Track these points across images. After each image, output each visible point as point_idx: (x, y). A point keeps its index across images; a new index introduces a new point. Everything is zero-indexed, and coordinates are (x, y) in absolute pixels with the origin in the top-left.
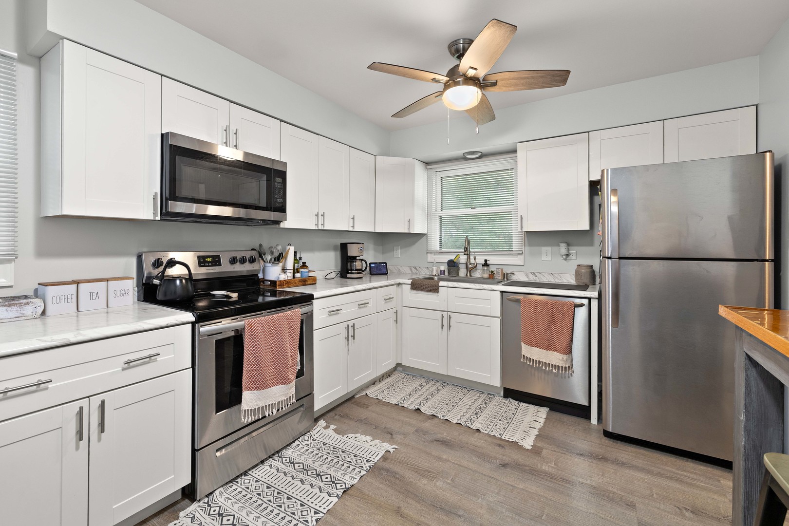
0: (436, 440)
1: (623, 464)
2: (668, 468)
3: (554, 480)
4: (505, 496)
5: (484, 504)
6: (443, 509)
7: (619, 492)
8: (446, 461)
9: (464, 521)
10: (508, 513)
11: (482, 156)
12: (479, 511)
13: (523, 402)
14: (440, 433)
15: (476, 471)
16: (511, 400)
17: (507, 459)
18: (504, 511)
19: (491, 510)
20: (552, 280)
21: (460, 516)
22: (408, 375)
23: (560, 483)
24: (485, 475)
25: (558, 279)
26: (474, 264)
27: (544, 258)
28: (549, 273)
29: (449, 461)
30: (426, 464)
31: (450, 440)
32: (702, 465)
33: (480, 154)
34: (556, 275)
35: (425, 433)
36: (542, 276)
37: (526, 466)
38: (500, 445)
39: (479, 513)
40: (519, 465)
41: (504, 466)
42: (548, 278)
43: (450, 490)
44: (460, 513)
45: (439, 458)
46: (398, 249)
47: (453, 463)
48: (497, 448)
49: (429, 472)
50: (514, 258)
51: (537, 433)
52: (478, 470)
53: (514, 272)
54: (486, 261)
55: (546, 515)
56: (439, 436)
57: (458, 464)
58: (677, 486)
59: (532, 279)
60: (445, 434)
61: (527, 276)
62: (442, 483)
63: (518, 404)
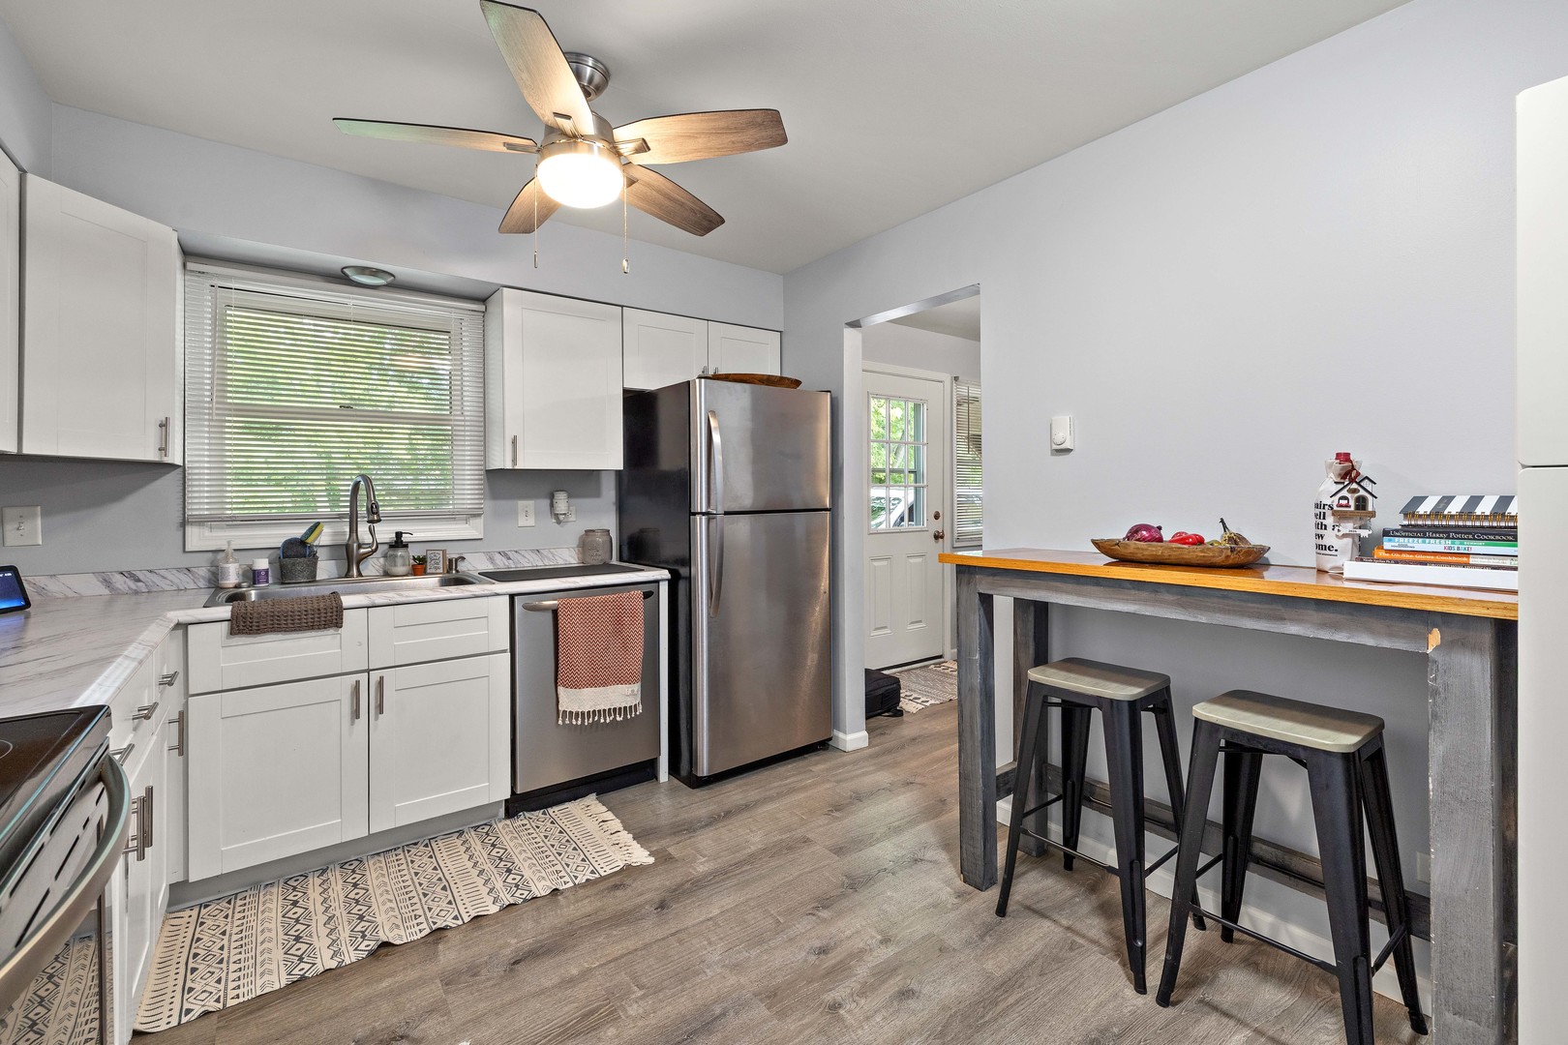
0: (516, 962)
1: (747, 807)
2: (776, 784)
3: (729, 875)
4: (721, 939)
5: (719, 971)
6: (695, 1032)
7: (784, 836)
8: (585, 974)
9: (737, 1013)
10: (754, 953)
11: (397, 286)
12: (728, 984)
13: (551, 806)
14: (501, 948)
15: (645, 947)
16: (527, 814)
17: (654, 896)
18: (747, 954)
19: (736, 967)
20: (538, 563)
21: (723, 1014)
22: (206, 906)
23: (737, 872)
24: (663, 939)
25: (548, 559)
26: (372, 544)
27: (522, 521)
28: (532, 551)
29: (590, 970)
30: (566, 1009)
31: (536, 942)
32: (789, 764)
33: (391, 279)
34: (545, 553)
35: (473, 971)
36: (520, 558)
37: (683, 885)
38: (616, 887)
39: (732, 985)
40: (675, 890)
41: (662, 906)
42: (532, 560)
43: (661, 1001)
44: (718, 1011)
45: (570, 982)
46: (34, 516)
47: (601, 966)
48: (619, 893)
49: (592, 1012)
50: (457, 526)
51: (631, 836)
52: (647, 941)
53: (464, 556)
54: (399, 535)
55: (779, 915)
56: (508, 953)
57: (610, 962)
58: (801, 796)
59: (502, 565)
60: (514, 941)
61: (491, 560)
62: (636, 1005)
63: (544, 813)
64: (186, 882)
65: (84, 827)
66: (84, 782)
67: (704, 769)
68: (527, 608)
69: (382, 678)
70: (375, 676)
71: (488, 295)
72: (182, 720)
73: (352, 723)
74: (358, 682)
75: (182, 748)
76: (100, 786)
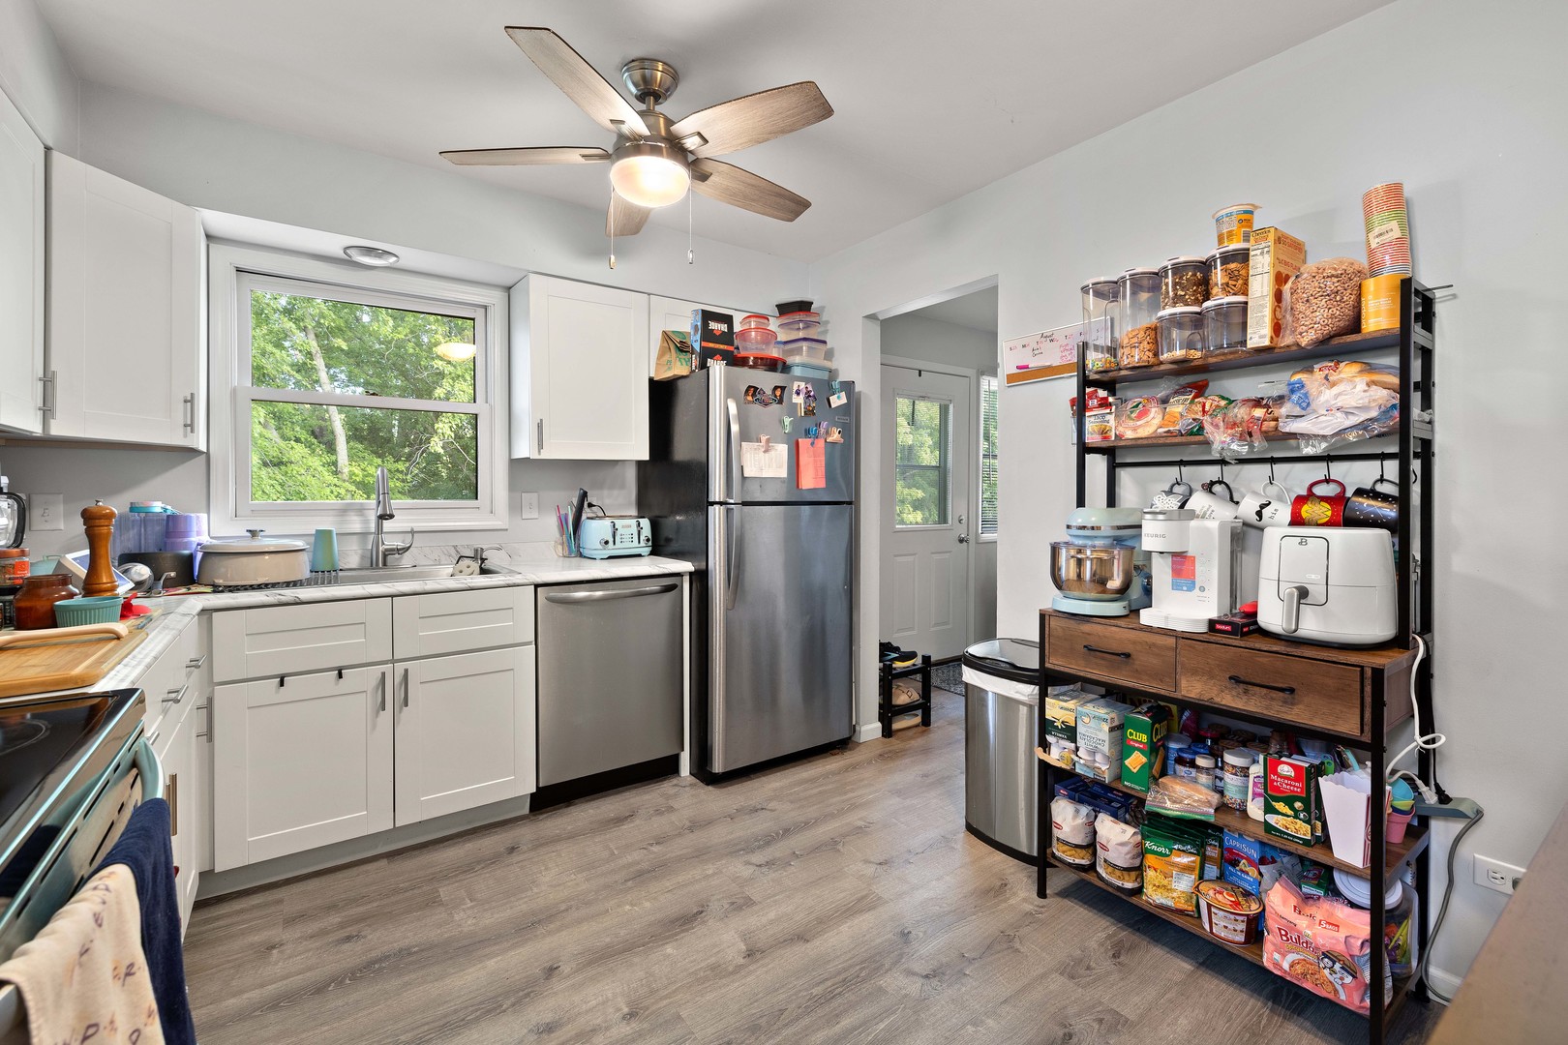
64: (212, 871)
65: (119, 811)
66: (118, 766)
67: (718, 766)
68: (551, 600)
69: (406, 671)
70: (400, 667)
71: (514, 283)
72: (209, 706)
73: (377, 714)
74: (383, 674)
75: (209, 735)
76: (134, 771)
